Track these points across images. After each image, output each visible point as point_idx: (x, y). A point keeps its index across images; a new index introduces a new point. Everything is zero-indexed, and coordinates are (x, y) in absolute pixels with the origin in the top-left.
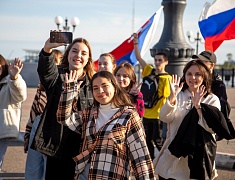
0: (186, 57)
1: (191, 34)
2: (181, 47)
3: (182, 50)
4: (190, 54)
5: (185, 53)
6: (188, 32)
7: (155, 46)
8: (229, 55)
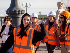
0: (22, 14)
1: (24, 4)
2: (19, 10)
3: (20, 11)
4: (23, 12)
5: (21, 12)
6: (22, 3)
7: (8, 9)
8: (40, 12)
